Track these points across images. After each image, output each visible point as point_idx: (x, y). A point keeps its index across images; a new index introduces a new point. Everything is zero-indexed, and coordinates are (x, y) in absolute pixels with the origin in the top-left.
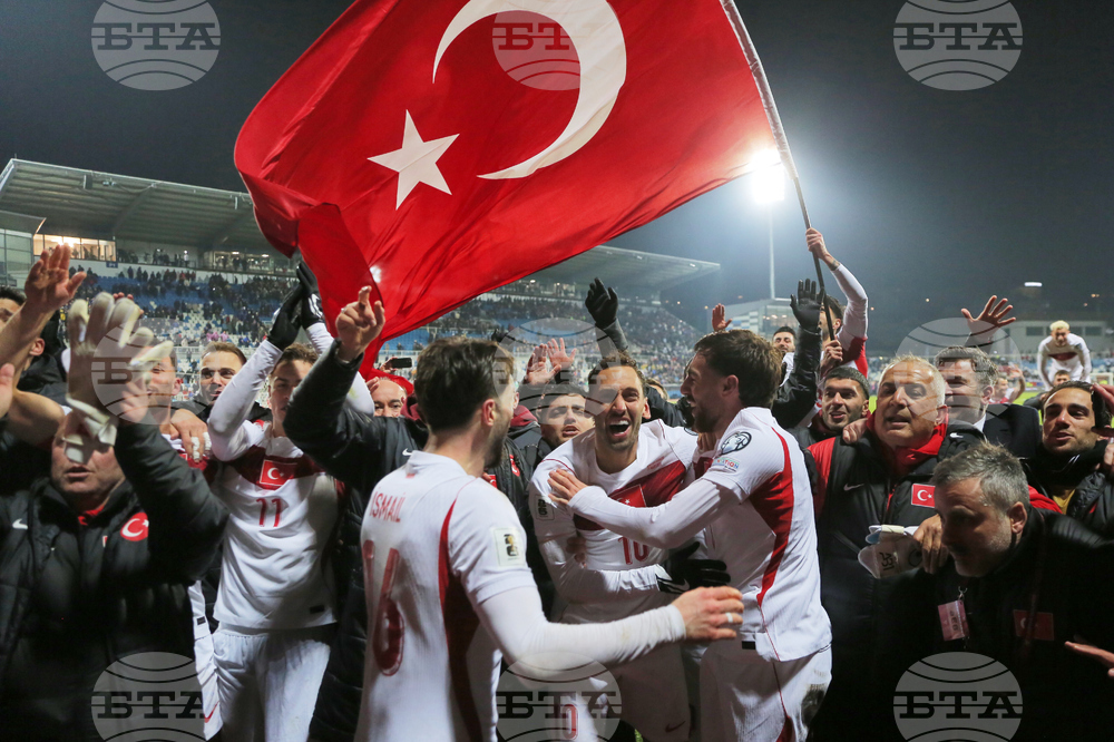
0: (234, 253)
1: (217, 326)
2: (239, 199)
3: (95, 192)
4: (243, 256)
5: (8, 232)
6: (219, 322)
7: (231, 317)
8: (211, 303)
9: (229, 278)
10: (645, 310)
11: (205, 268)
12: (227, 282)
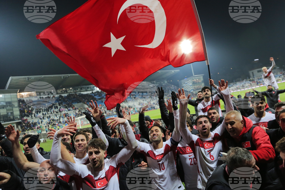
0: (64, 89)
1: (62, 107)
2: (63, 76)
3: (30, 81)
4: (66, 89)
5: (12, 94)
6: (62, 106)
7: (65, 104)
8: (60, 102)
9: (63, 95)
10: (163, 84)
11: (57, 94)
12: (63, 96)
